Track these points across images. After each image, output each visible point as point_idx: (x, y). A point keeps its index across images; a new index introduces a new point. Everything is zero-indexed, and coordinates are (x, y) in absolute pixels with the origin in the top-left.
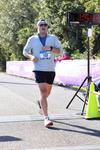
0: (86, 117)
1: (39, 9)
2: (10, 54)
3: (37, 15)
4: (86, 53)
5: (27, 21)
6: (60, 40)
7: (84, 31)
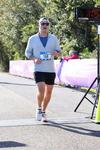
0: (96, 121)
1: (45, 4)
2: (14, 53)
3: (42, 11)
4: (95, 52)
5: (32, 17)
6: (68, 37)
7: (93, 28)
